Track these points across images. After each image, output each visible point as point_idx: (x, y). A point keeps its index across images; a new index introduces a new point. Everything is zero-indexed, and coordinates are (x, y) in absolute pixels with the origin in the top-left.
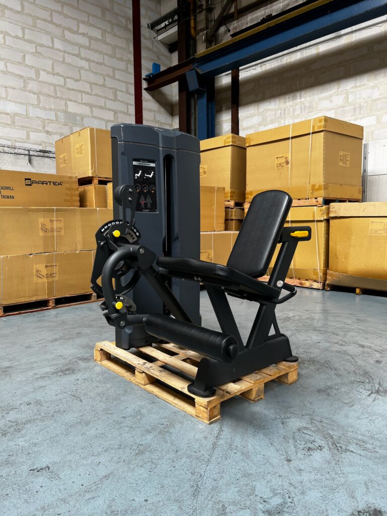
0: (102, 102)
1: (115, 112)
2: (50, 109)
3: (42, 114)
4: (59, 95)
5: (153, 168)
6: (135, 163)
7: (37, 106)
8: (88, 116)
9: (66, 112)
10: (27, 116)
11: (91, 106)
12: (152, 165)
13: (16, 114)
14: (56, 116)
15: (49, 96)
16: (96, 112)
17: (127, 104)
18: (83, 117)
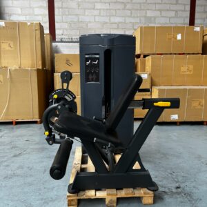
0: (168, 7)
1: (176, 11)
2: (138, 17)
3: (133, 20)
4: (143, 8)
5: (98, 59)
6: (86, 56)
7: (130, 17)
8: (158, 17)
9: (145, 17)
10: (125, 23)
11: (160, 10)
12: (97, 56)
13: (119, 23)
14: (140, 20)
15: (137, 10)
16: (164, 13)
17: (185, 5)
18: (155, 18)
